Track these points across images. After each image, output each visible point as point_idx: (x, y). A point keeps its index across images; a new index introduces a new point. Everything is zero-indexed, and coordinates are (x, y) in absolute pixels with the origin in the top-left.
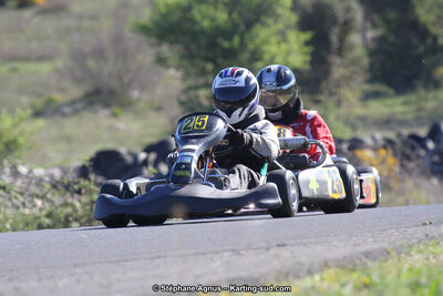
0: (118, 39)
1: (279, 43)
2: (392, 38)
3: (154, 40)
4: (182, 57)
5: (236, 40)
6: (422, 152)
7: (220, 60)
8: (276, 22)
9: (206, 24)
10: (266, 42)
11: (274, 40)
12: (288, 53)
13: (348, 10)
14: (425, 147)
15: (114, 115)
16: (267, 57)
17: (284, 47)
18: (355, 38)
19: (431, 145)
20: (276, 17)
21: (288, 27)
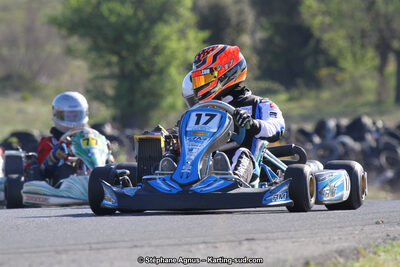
0: (29, 30)
1: (179, 40)
2: (278, 40)
3: (64, 32)
4: (90, 50)
5: (141, 36)
6: (309, 146)
7: (124, 53)
8: (177, 20)
9: (113, 19)
10: (167, 38)
11: (174, 37)
12: (187, 49)
13: (241, 12)
14: (311, 141)
15: (24, 99)
16: (167, 52)
17: (183, 44)
18: (246, 39)
19: (317, 140)
20: (178, 17)
21: (187, 26)
